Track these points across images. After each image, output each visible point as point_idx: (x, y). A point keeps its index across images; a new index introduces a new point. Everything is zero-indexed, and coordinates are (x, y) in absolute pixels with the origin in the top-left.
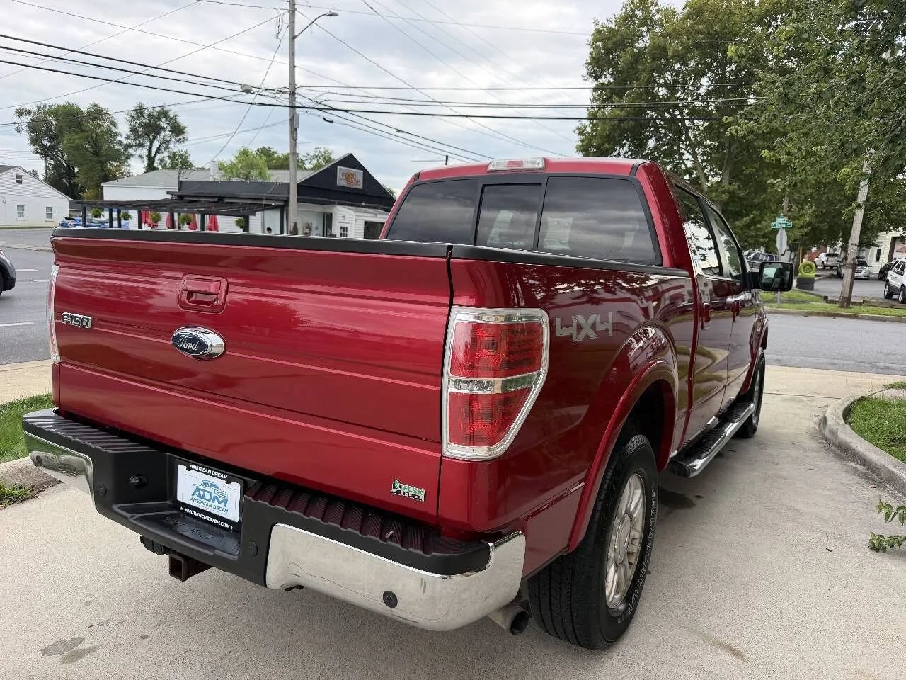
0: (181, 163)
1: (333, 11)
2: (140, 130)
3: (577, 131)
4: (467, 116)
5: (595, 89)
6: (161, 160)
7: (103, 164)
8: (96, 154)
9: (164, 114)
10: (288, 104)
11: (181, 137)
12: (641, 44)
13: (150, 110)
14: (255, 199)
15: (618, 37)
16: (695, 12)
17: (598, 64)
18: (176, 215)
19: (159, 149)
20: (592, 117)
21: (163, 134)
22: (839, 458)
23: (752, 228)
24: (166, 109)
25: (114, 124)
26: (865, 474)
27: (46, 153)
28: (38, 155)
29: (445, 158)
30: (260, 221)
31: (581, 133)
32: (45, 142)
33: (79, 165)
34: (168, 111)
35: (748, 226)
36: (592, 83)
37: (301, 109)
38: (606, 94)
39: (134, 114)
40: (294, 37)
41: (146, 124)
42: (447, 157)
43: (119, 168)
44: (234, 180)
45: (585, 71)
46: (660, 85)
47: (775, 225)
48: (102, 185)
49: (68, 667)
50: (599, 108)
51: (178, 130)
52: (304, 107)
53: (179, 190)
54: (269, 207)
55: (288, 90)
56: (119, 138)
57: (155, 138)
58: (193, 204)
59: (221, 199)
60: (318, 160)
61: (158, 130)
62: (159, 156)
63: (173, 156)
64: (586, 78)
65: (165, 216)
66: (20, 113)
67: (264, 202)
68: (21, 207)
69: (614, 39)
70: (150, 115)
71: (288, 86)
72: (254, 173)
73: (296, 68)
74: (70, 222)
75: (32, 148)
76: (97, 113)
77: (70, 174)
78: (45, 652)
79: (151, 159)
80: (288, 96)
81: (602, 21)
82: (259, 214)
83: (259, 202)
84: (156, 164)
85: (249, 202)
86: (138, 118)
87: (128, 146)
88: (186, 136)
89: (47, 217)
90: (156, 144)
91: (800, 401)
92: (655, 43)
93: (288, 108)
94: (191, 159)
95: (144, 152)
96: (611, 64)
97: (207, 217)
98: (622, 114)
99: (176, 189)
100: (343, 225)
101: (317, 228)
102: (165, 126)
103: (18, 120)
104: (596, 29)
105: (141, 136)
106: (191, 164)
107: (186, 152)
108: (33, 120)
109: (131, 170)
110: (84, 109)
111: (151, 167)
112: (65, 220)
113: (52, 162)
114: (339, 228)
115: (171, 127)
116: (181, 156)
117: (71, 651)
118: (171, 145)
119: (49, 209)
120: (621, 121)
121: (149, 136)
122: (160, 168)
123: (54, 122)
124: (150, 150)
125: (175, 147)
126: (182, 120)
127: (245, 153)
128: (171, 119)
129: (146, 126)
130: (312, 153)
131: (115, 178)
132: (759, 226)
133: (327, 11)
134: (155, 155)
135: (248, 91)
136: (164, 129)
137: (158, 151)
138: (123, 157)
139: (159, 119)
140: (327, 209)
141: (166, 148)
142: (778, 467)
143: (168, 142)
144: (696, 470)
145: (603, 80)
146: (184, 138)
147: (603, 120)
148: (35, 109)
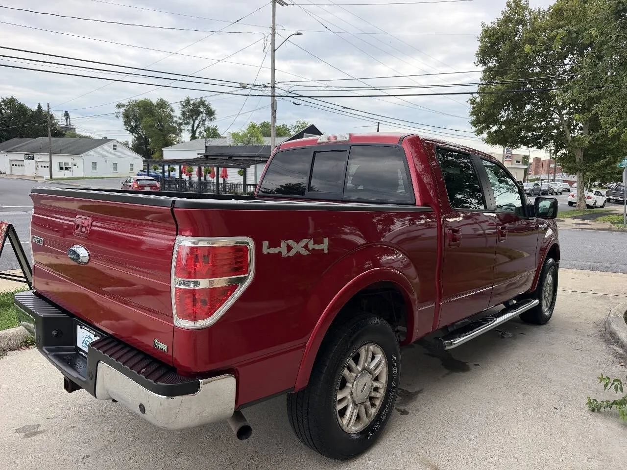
0: (213, 134)
1: (299, 32)
2: (187, 114)
3: (470, 102)
4: (394, 96)
5: (484, 72)
6: (200, 132)
7: (165, 136)
8: (161, 130)
9: (202, 103)
10: (270, 94)
11: (212, 117)
12: (517, 38)
13: (194, 100)
14: (251, 157)
15: (499, 34)
16: (558, 12)
17: (485, 55)
18: (203, 168)
19: (198, 125)
20: (482, 92)
21: (201, 116)
22: (608, 342)
23: (608, 167)
24: (204, 99)
25: (172, 110)
26: (621, 355)
27: (133, 130)
28: (128, 132)
29: (377, 124)
30: (254, 171)
31: (473, 102)
32: (132, 124)
33: (152, 137)
34: (205, 101)
35: (605, 166)
36: (481, 68)
37: (279, 98)
38: (492, 75)
39: (184, 103)
40: (274, 50)
41: (191, 110)
42: (379, 123)
43: (175, 138)
44: (239, 145)
45: (476, 60)
46: (534, 66)
47: (621, 165)
48: (163, 149)
49: (25, 440)
50: (487, 84)
51: (210, 113)
52: (281, 96)
53: (206, 152)
54: (259, 162)
55: (270, 85)
56: (175, 119)
57: (196, 118)
58: (215, 160)
59: (230, 157)
60: (299, 129)
61: (198, 113)
62: (198, 130)
63: (208, 129)
64: (477, 64)
65: (195, 169)
66: (119, 106)
67: (256, 159)
68: (115, 164)
69: (497, 36)
70: (193, 104)
71: (270, 82)
72: (253, 139)
73: (276, 71)
74: (143, 173)
75: (125, 127)
76: (162, 104)
77: (146, 142)
78: (17, 431)
79: (194, 132)
80: (270, 89)
81: (488, 24)
82: (253, 167)
83: (254, 159)
84: (197, 135)
85: (247, 158)
86: (186, 106)
87: (180, 124)
88: (215, 116)
89: (131, 170)
90: (197, 122)
91: (607, 298)
92: (526, 37)
93: (271, 97)
94: (219, 132)
95: (190, 127)
96: (495, 53)
97: (221, 169)
98: (504, 87)
99: (203, 151)
102: (202, 110)
103: (117, 110)
104: (484, 30)
105: (187, 118)
106: (219, 135)
107: (216, 127)
108: (125, 110)
109: (183, 139)
110: (154, 102)
111: (193, 137)
112: (140, 172)
113: (136, 135)
115: (206, 111)
116: (213, 129)
117: (30, 432)
118: (206, 123)
119: (132, 165)
120: (503, 93)
121: (192, 118)
122: (200, 137)
123: (137, 111)
124: (193, 126)
125: (208, 124)
126: (213, 107)
127: (253, 126)
128: (207, 105)
129: (191, 111)
130: (295, 125)
131: (172, 144)
132: (614, 165)
133: (295, 32)
134: (196, 130)
135: (244, 87)
136: (202, 112)
137: (198, 127)
138: (178, 131)
139: (199, 106)
141: (204, 124)
142: (553, 346)
143: (204, 121)
144: (454, 344)
145: (490, 65)
146: (214, 118)
147: (491, 93)
148: (127, 104)
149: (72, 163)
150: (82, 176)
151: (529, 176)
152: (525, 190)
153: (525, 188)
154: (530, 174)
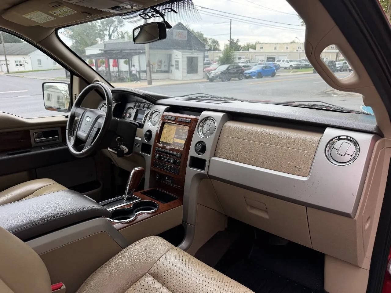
11: (122, 24)
14: (135, 50)
19: (113, 31)
28: (69, 39)
29: (230, 21)
42: (231, 20)
43: (100, 41)
48: (85, 49)
51: (120, 21)
53: (105, 48)
54: (140, 53)
57: (111, 26)
59: (121, 51)
61: (112, 22)
67: (138, 51)
79: (110, 36)
84: (112, 38)
85: (132, 51)
87: (101, 30)
90: (112, 29)
95: (107, 33)
99: (103, 48)
100: (177, 60)
101: (165, 62)
105: (105, 26)
114: (175, 61)
115: (118, 20)
118: (118, 29)
121: (108, 25)
124: (109, 32)
125: (120, 29)
134: (112, 34)
136: (115, 21)
137: (113, 32)
140: (169, 52)
143: (117, 27)
146: (123, 24)
149: (24, 61)
150: (31, 70)
151: (340, 57)
152: (337, 68)
153: (337, 66)
154: (340, 56)
